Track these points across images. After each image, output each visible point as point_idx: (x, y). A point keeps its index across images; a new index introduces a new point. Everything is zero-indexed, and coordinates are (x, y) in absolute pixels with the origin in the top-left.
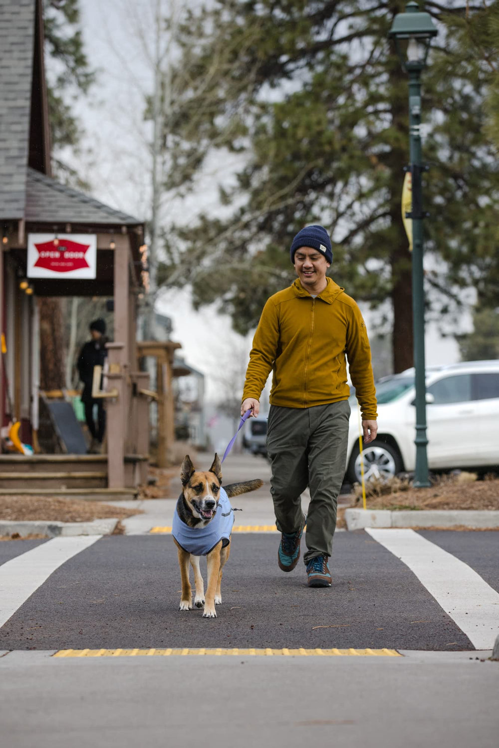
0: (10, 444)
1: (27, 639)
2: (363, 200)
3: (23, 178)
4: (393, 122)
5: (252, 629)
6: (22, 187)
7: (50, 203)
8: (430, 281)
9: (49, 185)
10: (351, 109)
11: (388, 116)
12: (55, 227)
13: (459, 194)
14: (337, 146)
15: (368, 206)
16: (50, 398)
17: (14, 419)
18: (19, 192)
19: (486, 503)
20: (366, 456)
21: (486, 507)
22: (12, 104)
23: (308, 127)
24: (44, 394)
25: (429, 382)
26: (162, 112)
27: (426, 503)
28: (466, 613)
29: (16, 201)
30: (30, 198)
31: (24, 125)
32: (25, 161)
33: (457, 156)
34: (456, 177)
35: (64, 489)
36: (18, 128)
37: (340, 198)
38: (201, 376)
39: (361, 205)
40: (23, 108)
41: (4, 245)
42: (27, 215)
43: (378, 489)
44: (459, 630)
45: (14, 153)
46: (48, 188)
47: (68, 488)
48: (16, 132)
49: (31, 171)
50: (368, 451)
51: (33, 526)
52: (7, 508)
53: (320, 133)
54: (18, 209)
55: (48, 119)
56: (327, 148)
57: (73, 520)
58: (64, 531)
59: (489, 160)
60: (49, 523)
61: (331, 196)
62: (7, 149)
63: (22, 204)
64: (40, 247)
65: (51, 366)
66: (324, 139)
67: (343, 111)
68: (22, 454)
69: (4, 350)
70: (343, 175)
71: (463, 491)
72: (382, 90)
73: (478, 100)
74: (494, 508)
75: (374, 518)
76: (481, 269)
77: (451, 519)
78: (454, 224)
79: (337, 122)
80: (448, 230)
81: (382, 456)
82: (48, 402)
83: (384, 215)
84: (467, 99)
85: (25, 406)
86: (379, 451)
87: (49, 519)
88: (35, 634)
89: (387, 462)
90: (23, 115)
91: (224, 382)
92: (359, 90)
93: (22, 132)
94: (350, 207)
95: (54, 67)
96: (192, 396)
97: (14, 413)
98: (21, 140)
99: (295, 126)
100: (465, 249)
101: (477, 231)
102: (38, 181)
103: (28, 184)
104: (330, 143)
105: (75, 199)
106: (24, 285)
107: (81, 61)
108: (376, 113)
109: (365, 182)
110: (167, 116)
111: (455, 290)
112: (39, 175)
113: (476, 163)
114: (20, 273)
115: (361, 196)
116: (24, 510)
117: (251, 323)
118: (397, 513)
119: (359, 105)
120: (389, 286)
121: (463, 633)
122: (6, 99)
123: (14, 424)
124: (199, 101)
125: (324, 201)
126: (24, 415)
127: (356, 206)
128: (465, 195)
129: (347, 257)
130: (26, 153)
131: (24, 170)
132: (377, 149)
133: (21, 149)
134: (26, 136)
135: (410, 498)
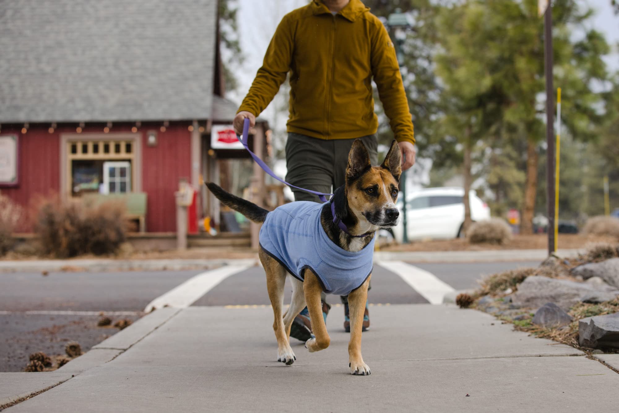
0: (205, 229)
16: (226, 212)
17: (207, 216)
30: (214, 110)
33: (420, 95)
41: (201, 132)
42: (212, 117)
43: (384, 245)
54: (208, 114)
55: (223, 79)
58: (230, 264)
60: (221, 261)
63: (210, 112)
64: (218, 133)
68: (210, 232)
71: (425, 245)
75: (382, 257)
82: (225, 214)
85: (212, 211)
87: (222, 259)
95: (226, 54)
97: (206, 213)
100: (424, 141)
106: (211, 153)
107: (239, 50)
114: (209, 147)
123: (206, 218)
126: (211, 216)
135: (400, 248)
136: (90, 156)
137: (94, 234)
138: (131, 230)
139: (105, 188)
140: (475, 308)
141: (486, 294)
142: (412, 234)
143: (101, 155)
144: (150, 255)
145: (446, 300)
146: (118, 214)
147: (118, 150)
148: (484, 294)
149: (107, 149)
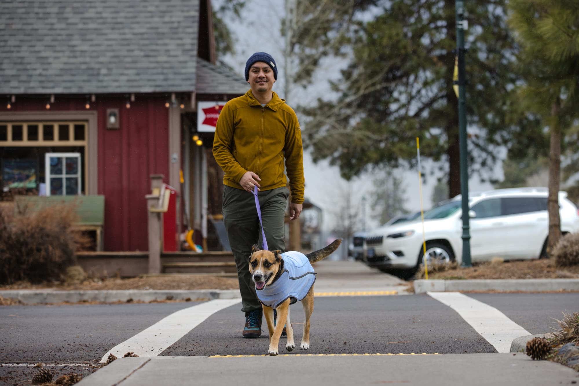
0: (187, 245)
1: (190, 350)
2: (428, 88)
3: (194, 64)
4: (448, 34)
5: (345, 344)
6: (193, 70)
7: (213, 81)
8: (473, 142)
9: (212, 69)
10: (419, 26)
11: (445, 31)
12: (216, 97)
13: (493, 83)
14: (410, 49)
15: (432, 91)
16: (216, 220)
17: (190, 228)
18: (192, 73)
19: (510, 274)
20: (430, 254)
21: (510, 277)
22: (186, 14)
23: (390, 38)
24: (211, 217)
25: (471, 204)
26: (291, 27)
27: (469, 275)
28: (494, 334)
29: (190, 79)
30: (199, 78)
31: (195, 29)
32: (195, 53)
33: (491, 56)
34: (491, 71)
35: (223, 274)
36: (190, 30)
37: (412, 86)
38: (319, 210)
39: (427, 91)
40: (193, 17)
41: (181, 110)
42: (197, 89)
43: (437, 268)
44: (488, 343)
45: (188, 47)
46: (211, 71)
47: (226, 272)
48: (189, 33)
49: (200, 60)
50: (431, 250)
51: (200, 293)
52: (183, 282)
53: (398, 42)
54: (191, 85)
56: (403, 52)
57: (227, 289)
58: (221, 296)
59: (513, 59)
60: (211, 291)
61: (407, 84)
62: (183, 45)
63: (194, 82)
64: (206, 111)
65: (216, 198)
66: (401, 45)
67: (414, 27)
68: (194, 250)
69: (182, 181)
70: (414, 70)
71: (494, 268)
72: (441, 12)
73: (505, 18)
74: (515, 278)
75: (433, 285)
76: (509, 133)
77: (486, 285)
78: (490, 103)
79: (410, 35)
80: (485, 108)
81: (441, 254)
82: (215, 222)
83: (442, 97)
84: (498, 18)
85: (197, 220)
86: (439, 251)
87: (211, 288)
88: (195, 348)
89: (444, 258)
90: (194, 22)
91: (336, 214)
92: (425, 13)
93: (193, 33)
94: (419, 92)
96: (314, 224)
97: (189, 224)
98: (193, 39)
99: (381, 38)
100: (497, 121)
101: (505, 108)
102: (204, 66)
103: (197, 68)
104: (405, 47)
105: (230, 78)
106: (196, 138)
108: (437, 28)
109: (429, 74)
110: (294, 30)
111: (491, 147)
112: (205, 63)
113: (505, 62)
114: (193, 130)
115: (426, 84)
116: (194, 284)
117: (353, 172)
118: (449, 282)
119: (425, 22)
120: (446, 146)
121: (490, 344)
122: (183, 11)
123: (189, 231)
124: (316, 20)
125: (402, 88)
126: (197, 227)
127: (423, 92)
128: (497, 83)
129: (417, 126)
130: (196, 47)
131: (195, 59)
132: (437, 52)
133: (192, 44)
134: (196, 35)
135: (458, 273)
136: (25, 143)
137: (30, 253)
138: (84, 248)
139: (46, 188)
140: (552, 358)
141: (570, 340)
142: (475, 252)
143: (41, 142)
144: (109, 282)
145: (515, 348)
146: (64, 226)
147: (64, 136)
148: (566, 340)
149: (48, 135)
